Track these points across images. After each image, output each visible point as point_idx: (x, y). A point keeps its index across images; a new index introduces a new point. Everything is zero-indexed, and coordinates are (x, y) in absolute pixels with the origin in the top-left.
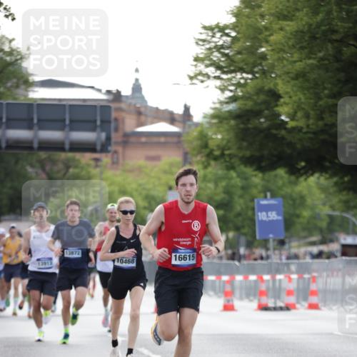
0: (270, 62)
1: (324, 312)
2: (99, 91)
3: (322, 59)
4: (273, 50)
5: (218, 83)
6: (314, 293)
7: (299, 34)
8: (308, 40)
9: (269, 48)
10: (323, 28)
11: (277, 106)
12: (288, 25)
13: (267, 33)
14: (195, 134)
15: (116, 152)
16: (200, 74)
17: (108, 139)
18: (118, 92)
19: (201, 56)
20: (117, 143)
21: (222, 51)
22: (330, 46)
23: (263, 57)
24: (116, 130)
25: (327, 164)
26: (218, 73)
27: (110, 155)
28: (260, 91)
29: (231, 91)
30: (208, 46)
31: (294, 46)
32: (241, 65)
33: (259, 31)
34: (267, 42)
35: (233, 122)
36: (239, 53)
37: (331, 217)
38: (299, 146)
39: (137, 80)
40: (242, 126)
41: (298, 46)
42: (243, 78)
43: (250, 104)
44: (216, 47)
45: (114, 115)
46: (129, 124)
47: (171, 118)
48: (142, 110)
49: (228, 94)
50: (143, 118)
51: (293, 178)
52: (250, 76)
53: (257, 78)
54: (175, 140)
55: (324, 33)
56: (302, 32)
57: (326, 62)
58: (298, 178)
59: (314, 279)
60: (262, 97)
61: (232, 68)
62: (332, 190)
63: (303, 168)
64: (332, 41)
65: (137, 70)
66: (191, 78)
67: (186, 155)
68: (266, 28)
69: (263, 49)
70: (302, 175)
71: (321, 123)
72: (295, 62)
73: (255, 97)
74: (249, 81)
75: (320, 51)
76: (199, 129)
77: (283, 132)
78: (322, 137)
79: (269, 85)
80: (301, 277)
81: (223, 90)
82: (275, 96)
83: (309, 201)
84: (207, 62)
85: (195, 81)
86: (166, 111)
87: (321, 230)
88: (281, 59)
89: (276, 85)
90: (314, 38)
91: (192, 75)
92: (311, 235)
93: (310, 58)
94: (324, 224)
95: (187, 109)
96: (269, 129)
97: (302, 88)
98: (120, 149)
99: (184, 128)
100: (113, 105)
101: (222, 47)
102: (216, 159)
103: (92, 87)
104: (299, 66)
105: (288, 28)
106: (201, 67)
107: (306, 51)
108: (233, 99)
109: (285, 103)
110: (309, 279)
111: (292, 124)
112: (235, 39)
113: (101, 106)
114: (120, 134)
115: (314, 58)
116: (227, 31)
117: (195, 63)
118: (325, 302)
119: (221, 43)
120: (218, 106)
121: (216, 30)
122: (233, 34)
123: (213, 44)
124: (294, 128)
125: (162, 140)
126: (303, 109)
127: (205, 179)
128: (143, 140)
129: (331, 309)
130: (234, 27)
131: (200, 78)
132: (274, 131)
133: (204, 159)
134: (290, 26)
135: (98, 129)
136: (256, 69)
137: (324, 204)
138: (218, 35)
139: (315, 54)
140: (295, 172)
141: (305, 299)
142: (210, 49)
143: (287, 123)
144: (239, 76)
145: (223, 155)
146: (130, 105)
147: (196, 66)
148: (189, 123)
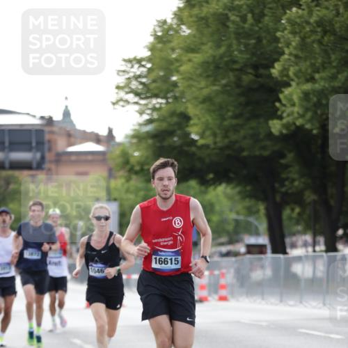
0: (181, 88)
1: (232, 303)
2: (34, 116)
3: (225, 86)
4: (183, 79)
5: (137, 107)
6: (223, 287)
7: (205, 64)
8: (213, 69)
9: (180, 77)
10: (226, 59)
11: (187, 126)
12: (195, 57)
13: (178, 64)
14: (118, 152)
15: (49, 170)
16: (121, 100)
17: (43, 158)
18: (51, 118)
19: (122, 85)
20: (51, 162)
21: (139, 80)
22: (231, 74)
23: (175, 84)
24: (50, 150)
25: (232, 175)
26: (136, 99)
27: (44, 172)
28: (173, 114)
29: (148, 114)
30: (127, 76)
31: (200, 75)
32: (156, 92)
33: (171, 62)
34: (178, 72)
35: (150, 141)
36: (154, 81)
37: (237, 221)
38: (207, 160)
39: (66, 107)
40: (158, 144)
41: (205, 75)
42: (158, 103)
43: (164, 125)
44: (134, 77)
45: (47, 137)
46: (61, 145)
47: (97, 139)
48: (72, 132)
49: (146, 117)
50: (72, 140)
51: (203, 188)
52: (164, 101)
53: (170, 103)
54: (101, 157)
55: (227, 63)
56: (208, 63)
57: (228, 88)
58: (207, 188)
59: (223, 275)
60: (175, 119)
61: (148, 95)
62: (237, 198)
63: (212, 179)
64: (233, 70)
65: (66, 98)
66: (114, 104)
67: (110, 170)
68: (177, 60)
69: (174, 78)
70: (210, 185)
71: (226, 141)
72: (202, 89)
73: (169, 120)
74: (163, 106)
75: (223, 79)
76: (121, 148)
77: (193, 149)
78: (227, 152)
79: (180, 109)
80: (211, 274)
81: (141, 113)
82: (185, 118)
83: (217, 208)
84: (127, 90)
85: (116, 106)
86: (92, 133)
87: (228, 233)
88: (190, 86)
89: (187, 108)
90: (217, 67)
91: (114, 101)
92: (220, 236)
93: (214, 85)
94: (230, 228)
95: (110, 131)
96: (181, 146)
97: (209, 111)
98: (53, 167)
99: (108, 147)
100: (47, 129)
101: (140, 76)
102: (136, 173)
103: (28, 114)
104: (206, 92)
105: (195, 60)
106: (122, 94)
107: (211, 79)
108: (150, 122)
109: (195, 125)
110: (219, 275)
111: (201, 142)
112: (150, 70)
113: (36, 130)
114: (53, 153)
115: (218, 85)
116: (143, 63)
117: (117, 91)
118: (232, 293)
119: (138, 73)
120: (137, 127)
121: (134, 62)
122: (149, 66)
123: (132, 75)
124: (203, 146)
125: (90, 158)
126: (211, 129)
127: (128, 191)
128: (73, 158)
129: (238, 300)
130: (149, 60)
131: (121, 103)
132: (186, 148)
133: (126, 174)
134: (198, 58)
135: (34, 150)
136: (169, 95)
137: (231, 210)
138: (136, 66)
139: (219, 81)
140: (204, 182)
141: (216, 292)
142: (129, 78)
143: (196, 141)
144: (154, 101)
145: (142, 170)
146: (61, 128)
147: (117, 93)
148: (112, 143)
